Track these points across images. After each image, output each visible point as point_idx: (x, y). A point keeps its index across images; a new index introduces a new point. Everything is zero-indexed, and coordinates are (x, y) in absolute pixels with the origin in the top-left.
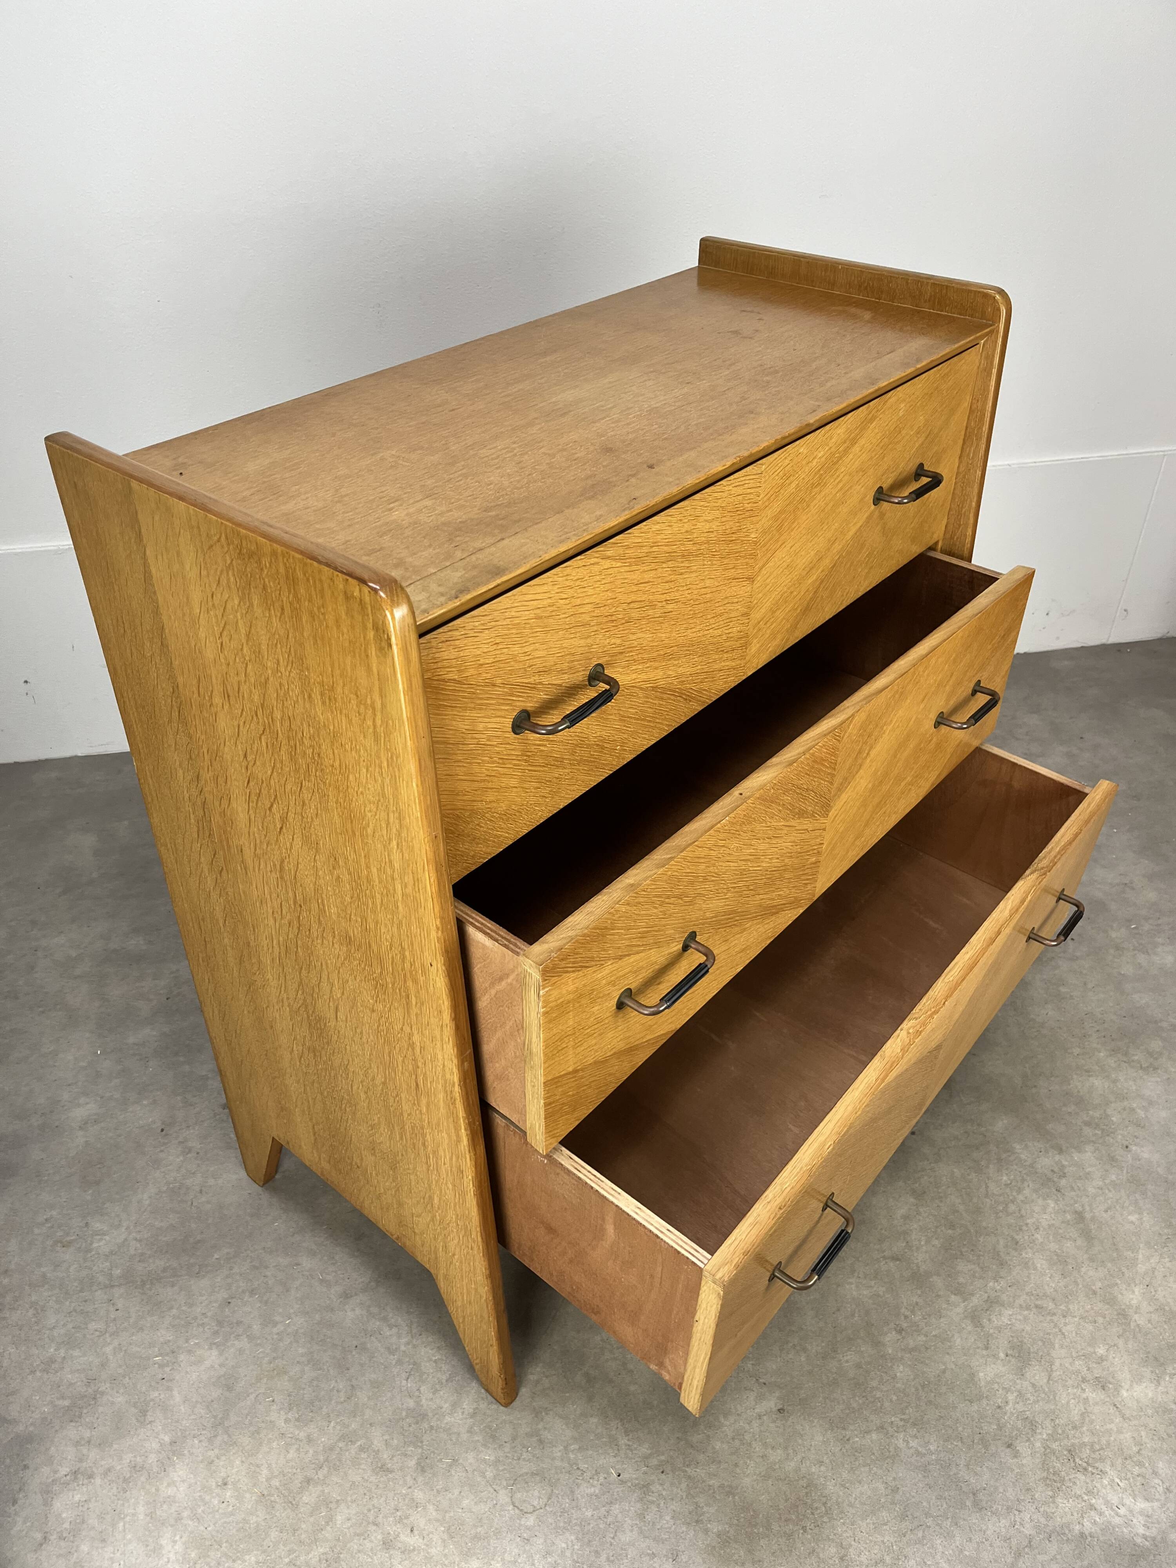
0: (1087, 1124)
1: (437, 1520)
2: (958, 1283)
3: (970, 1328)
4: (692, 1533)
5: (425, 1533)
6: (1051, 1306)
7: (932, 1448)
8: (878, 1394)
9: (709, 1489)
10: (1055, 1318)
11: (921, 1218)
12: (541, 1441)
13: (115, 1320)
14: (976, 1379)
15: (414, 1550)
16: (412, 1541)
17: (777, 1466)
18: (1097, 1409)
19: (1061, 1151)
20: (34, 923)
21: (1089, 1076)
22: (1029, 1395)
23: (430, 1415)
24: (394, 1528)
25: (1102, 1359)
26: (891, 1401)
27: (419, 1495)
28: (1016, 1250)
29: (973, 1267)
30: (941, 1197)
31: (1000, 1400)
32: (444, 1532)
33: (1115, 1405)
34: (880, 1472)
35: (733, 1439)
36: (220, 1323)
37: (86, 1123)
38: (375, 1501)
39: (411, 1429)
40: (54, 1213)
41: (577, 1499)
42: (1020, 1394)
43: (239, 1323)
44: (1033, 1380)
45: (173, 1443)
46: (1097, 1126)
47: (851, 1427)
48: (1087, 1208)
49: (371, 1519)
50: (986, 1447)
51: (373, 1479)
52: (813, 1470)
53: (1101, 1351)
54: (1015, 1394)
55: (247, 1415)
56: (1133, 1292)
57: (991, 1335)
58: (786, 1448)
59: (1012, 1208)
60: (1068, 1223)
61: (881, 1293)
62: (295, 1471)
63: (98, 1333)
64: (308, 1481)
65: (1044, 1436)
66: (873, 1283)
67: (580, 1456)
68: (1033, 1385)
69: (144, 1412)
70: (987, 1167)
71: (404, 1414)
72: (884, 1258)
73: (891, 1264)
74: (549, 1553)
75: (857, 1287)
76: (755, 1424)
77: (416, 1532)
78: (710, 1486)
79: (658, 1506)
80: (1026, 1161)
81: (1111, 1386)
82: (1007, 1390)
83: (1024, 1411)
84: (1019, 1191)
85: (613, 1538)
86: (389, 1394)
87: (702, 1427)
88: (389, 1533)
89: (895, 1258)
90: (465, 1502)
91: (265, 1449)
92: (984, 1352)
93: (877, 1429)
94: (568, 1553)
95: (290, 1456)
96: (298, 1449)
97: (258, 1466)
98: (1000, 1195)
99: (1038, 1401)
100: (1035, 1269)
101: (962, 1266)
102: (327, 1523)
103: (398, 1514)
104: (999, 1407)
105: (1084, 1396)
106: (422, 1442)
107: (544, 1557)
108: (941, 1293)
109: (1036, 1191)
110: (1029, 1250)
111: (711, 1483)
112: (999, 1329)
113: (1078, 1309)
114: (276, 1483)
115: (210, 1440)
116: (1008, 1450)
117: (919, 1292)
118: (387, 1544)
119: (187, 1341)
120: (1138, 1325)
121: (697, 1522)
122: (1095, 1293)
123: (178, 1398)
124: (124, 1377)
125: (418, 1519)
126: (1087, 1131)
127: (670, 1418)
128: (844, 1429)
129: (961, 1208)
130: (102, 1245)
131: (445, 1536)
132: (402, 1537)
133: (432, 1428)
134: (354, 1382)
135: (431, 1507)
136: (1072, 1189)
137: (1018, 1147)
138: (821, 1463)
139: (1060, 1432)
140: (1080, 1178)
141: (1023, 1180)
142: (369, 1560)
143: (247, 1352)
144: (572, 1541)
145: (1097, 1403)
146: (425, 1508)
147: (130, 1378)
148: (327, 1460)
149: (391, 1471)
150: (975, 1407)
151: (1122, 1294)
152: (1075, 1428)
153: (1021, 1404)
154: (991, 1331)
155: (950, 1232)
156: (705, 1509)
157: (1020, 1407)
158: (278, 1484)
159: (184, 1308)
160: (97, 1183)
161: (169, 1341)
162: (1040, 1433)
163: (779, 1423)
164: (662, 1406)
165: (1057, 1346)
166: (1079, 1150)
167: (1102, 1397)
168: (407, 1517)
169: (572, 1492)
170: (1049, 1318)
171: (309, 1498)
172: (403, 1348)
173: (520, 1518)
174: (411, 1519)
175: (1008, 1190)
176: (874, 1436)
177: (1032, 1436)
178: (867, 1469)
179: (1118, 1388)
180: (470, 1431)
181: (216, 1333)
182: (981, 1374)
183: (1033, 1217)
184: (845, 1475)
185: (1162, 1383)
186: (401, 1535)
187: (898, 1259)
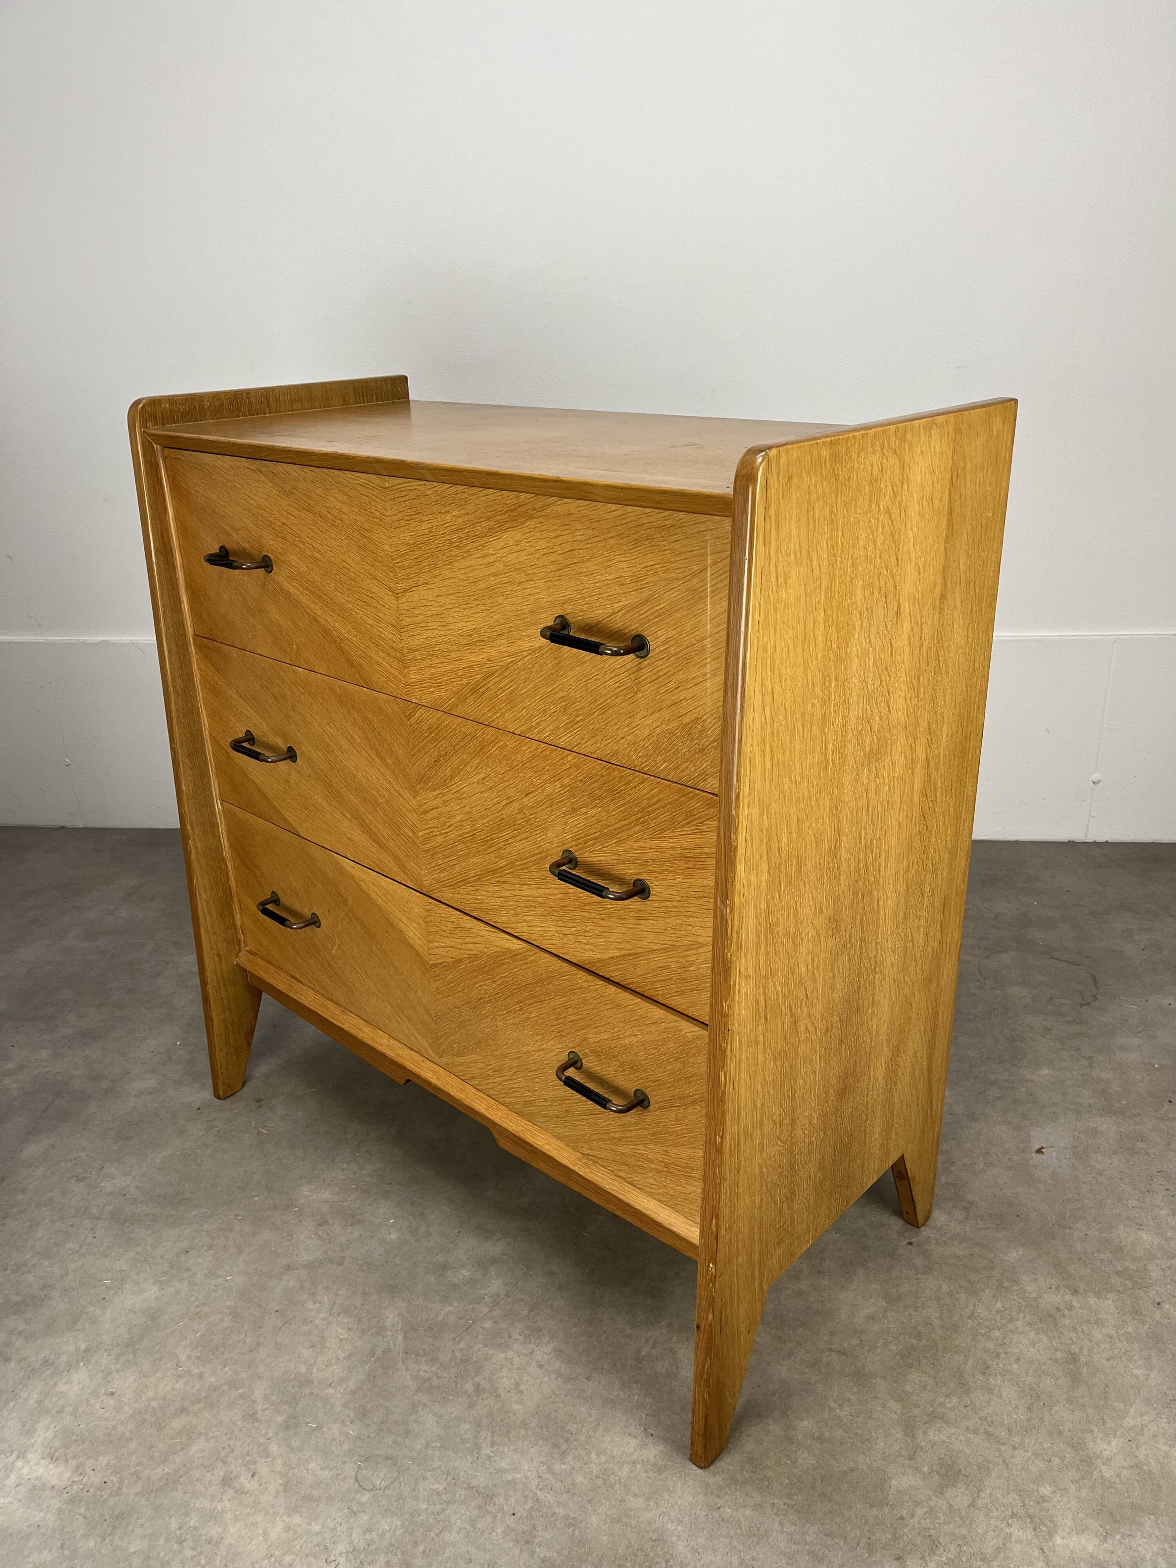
0: (1118, 1273)
1: (280, 1473)
2: (903, 1391)
3: (899, 1435)
4: (517, 1551)
5: (263, 1481)
6: (1004, 1435)
7: (808, 1539)
8: (770, 1474)
9: (553, 1516)
10: (1003, 1448)
11: (886, 1321)
12: (407, 1432)
13: (88, 1244)
14: (887, 1485)
15: (247, 1492)
16: (250, 1485)
17: (632, 1513)
18: (1018, 1548)
19: (1075, 1292)
20: (175, 944)
21: (1139, 1229)
22: (941, 1515)
23: (316, 1383)
24: (239, 1469)
25: (1042, 1500)
26: (781, 1484)
27: (274, 1448)
28: (984, 1373)
29: (928, 1379)
30: (917, 1307)
31: (905, 1512)
32: (281, 1485)
33: (1042, 1549)
34: (740, 1547)
35: (597, 1477)
36: (172, 1266)
37: (142, 1093)
38: (232, 1442)
39: (293, 1390)
40: (83, 1154)
41: (419, 1490)
42: (931, 1511)
43: (188, 1269)
44: (951, 1502)
45: (87, 1350)
46: (1131, 1277)
47: (728, 1498)
48: (1085, 1352)
49: (223, 1455)
50: (871, 1553)
51: (239, 1423)
52: (669, 1527)
53: (1046, 1490)
54: (925, 1510)
55: (157, 1344)
56: (1110, 1443)
57: (921, 1448)
58: (648, 1499)
59: (996, 1334)
60: (1056, 1360)
61: (812, 1381)
62: (175, 1398)
63: (70, 1252)
64: (183, 1410)
65: (943, 1559)
66: (807, 1370)
67: (437, 1453)
68: (951, 1506)
69: (76, 1321)
70: (983, 1290)
71: (293, 1376)
72: (830, 1350)
73: (835, 1357)
74: (369, 1530)
75: (789, 1369)
76: (626, 1469)
77: (256, 1478)
78: (554, 1513)
79: (495, 1517)
80: (1030, 1293)
81: (1044, 1529)
82: (917, 1504)
83: (929, 1529)
84: (1011, 1320)
85: (437, 1535)
86: (287, 1357)
87: (570, 1458)
88: (231, 1473)
89: (842, 1353)
90: (312, 1465)
91: (159, 1374)
92: (906, 1462)
93: (755, 1505)
94: (388, 1536)
95: (177, 1386)
96: (186, 1383)
97: (146, 1386)
98: (987, 1320)
99: (949, 1523)
100: (1000, 1396)
101: (915, 1376)
102: (182, 1449)
103: (248, 1458)
104: (902, 1518)
105: (1008, 1531)
106: (297, 1404)
107: (364, 1533)
108: (879, 1395)
109: (1030, 1324)
110: (999, 1377)
111: (557, 1511)
112: (933, 1444)
113: (1035, 1445)
114: (154, 1404)
115: (118, 1357)
116: (896, 1561)
117: (855, 1390)
118: (226, 1482)
119: (138, 1274)
120: (1102, 1477)
121: (527, 1542)
122: (1060, 1433)
123: (108, 1316)
124: (74, 1290)
125: (263, 1468)
126: (1116, 1280)
127: (541, 1442)
128: (718, 1497)
129: (937, 1322)
130: (108, 1186)
131: (281, 1489)
132: (242, 1479)
133: (312, 1394)
134: (262, 1340)
135: (279, 1461)
136: (1075, 1330)
137: (1025, 1278)
138: (680, 1522)
139: (964, 1559)
140: (1089, 1322)
141: (1020, 1311)
142: (204, 1490)
143: (183, 1294)
144: (396, 1526)
145: (1021, 1542)
146: (274, 1460)
147: (78, 1292)
148: (207, 1397)
149: (258, 1420)
150: (874, 1511)
151: (1094, 1442)
152: (984, 1559)
153: (928, 1520)
154: (923, 1444)
155: (914, 1341)
156: (540, 1533)
157: (926, 1523)
158: (156, 1406)
159: (148, 1248)
160: (128, 1139)
161: (123, 1271)
162: (939, 1555)
163: (651, 1474)
164: (539, 1430)
165: (994, 1474)
166: (1098, 1295)
167: (1029, 1537)
168: (255, 1463)
169: (417, 1483)
170: (996, 1446)
171: (177, 1424)
172: (318, 1322)
173: (357, 1492)
174: (257, 1465)
175: (998, 1317)
176: (748, 1512)
177: (929, 1555)
178: (728, 1540)
179: (1051, 1534)
180: (345, 1405)
181: (165, 1273)
182: (894, 1482)
183: (1017, 1347)
184: (701, 1540)
185: (1110, 1541)
186: (242, 1477)
187: (845, 1354)
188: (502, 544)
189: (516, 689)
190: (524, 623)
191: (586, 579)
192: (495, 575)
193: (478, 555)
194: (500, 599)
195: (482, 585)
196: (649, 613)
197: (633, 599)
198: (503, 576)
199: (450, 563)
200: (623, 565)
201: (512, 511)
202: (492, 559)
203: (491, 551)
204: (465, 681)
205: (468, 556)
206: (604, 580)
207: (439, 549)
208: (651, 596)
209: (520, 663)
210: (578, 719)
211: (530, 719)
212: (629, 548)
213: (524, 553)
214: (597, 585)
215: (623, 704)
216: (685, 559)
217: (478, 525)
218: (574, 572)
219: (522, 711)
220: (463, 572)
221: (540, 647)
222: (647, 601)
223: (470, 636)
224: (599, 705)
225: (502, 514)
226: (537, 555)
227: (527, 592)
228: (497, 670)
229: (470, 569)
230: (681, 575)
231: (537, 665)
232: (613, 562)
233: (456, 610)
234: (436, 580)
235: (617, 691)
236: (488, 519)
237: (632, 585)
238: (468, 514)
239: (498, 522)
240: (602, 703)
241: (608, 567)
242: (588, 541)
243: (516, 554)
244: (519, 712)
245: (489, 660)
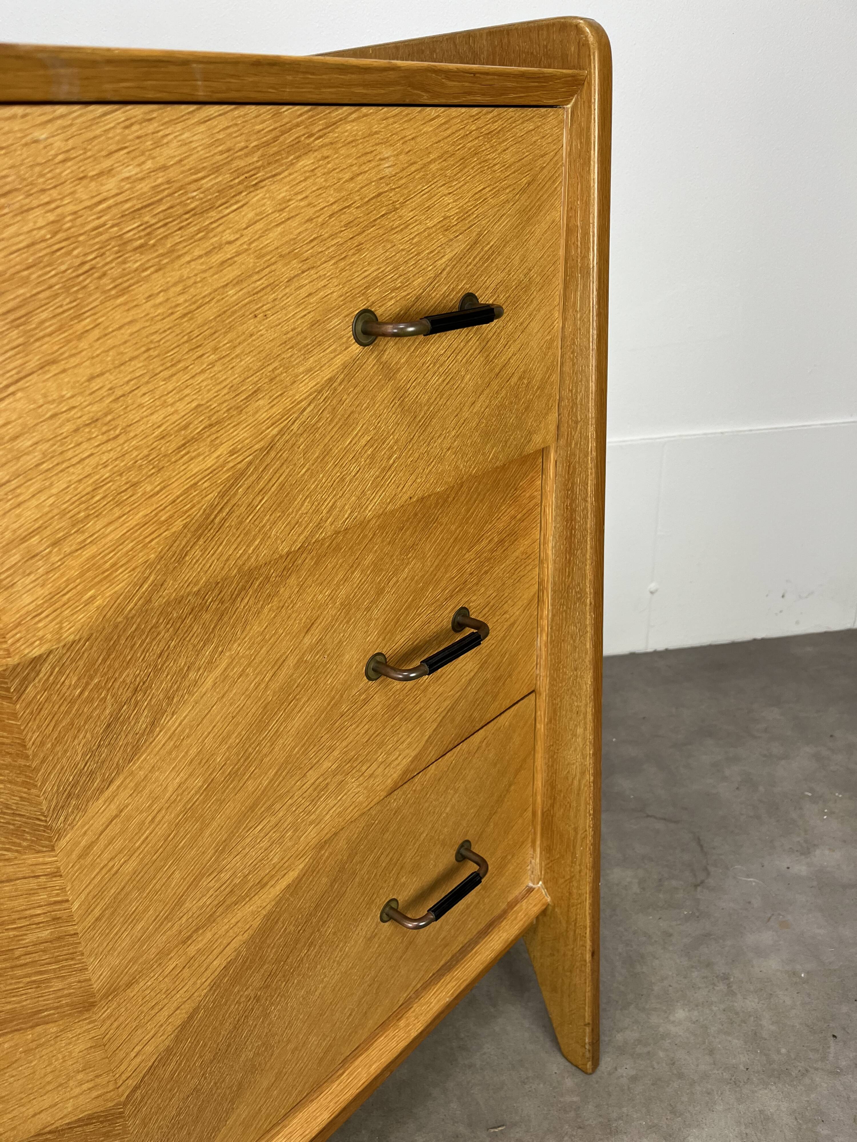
188: (250, 215)
189: (289, 475)
190: (300, 350)
191: (399, 237)
192: (238, 281)
193: (197, 253)
194: (251, 325)
195: (209, 312)
196: (478, 259)
197: (459, 247)
198: (256, 277)
199: (124, 291)
200: (449, 200)
201: (267, 144)
202: (230, 251)
203: (228, 236)
204: (179, 524)
205: (172, 261)
206: (425, 231)
207: (86, 267)
208: (479, 234)
209: (295, 427)
210: (391, 461)
211: (317, 511)
212: (455, 172)
213: (294, 223)
214: (415, 240)
215: (448, 403)
216: (514, 172)
217: (193, 186)
218: (381, 232)
219: (302, 505)
220: (161, 298)
221: (330, 379)
222: (475, 243)
223: (186, 427)
224: (420, 421)
225: (247, 155)
226: (320, 220)
227: (303, 292)
228: (250, 463)
229: (179, 288)
230: (511, 195)
231: (326, 412)
232: (435, 199)
233: (144, 390)
234: (83, 344)
235: (441, 388)
236: (216, 170)
237: (460, 225)
238: (164, 168)
239: (238, 172)
240: (423, 417)
241: (429, 208)
242: (401, 175)
243: (279, 229)
244: (297, 511)
245: (232, 453)
